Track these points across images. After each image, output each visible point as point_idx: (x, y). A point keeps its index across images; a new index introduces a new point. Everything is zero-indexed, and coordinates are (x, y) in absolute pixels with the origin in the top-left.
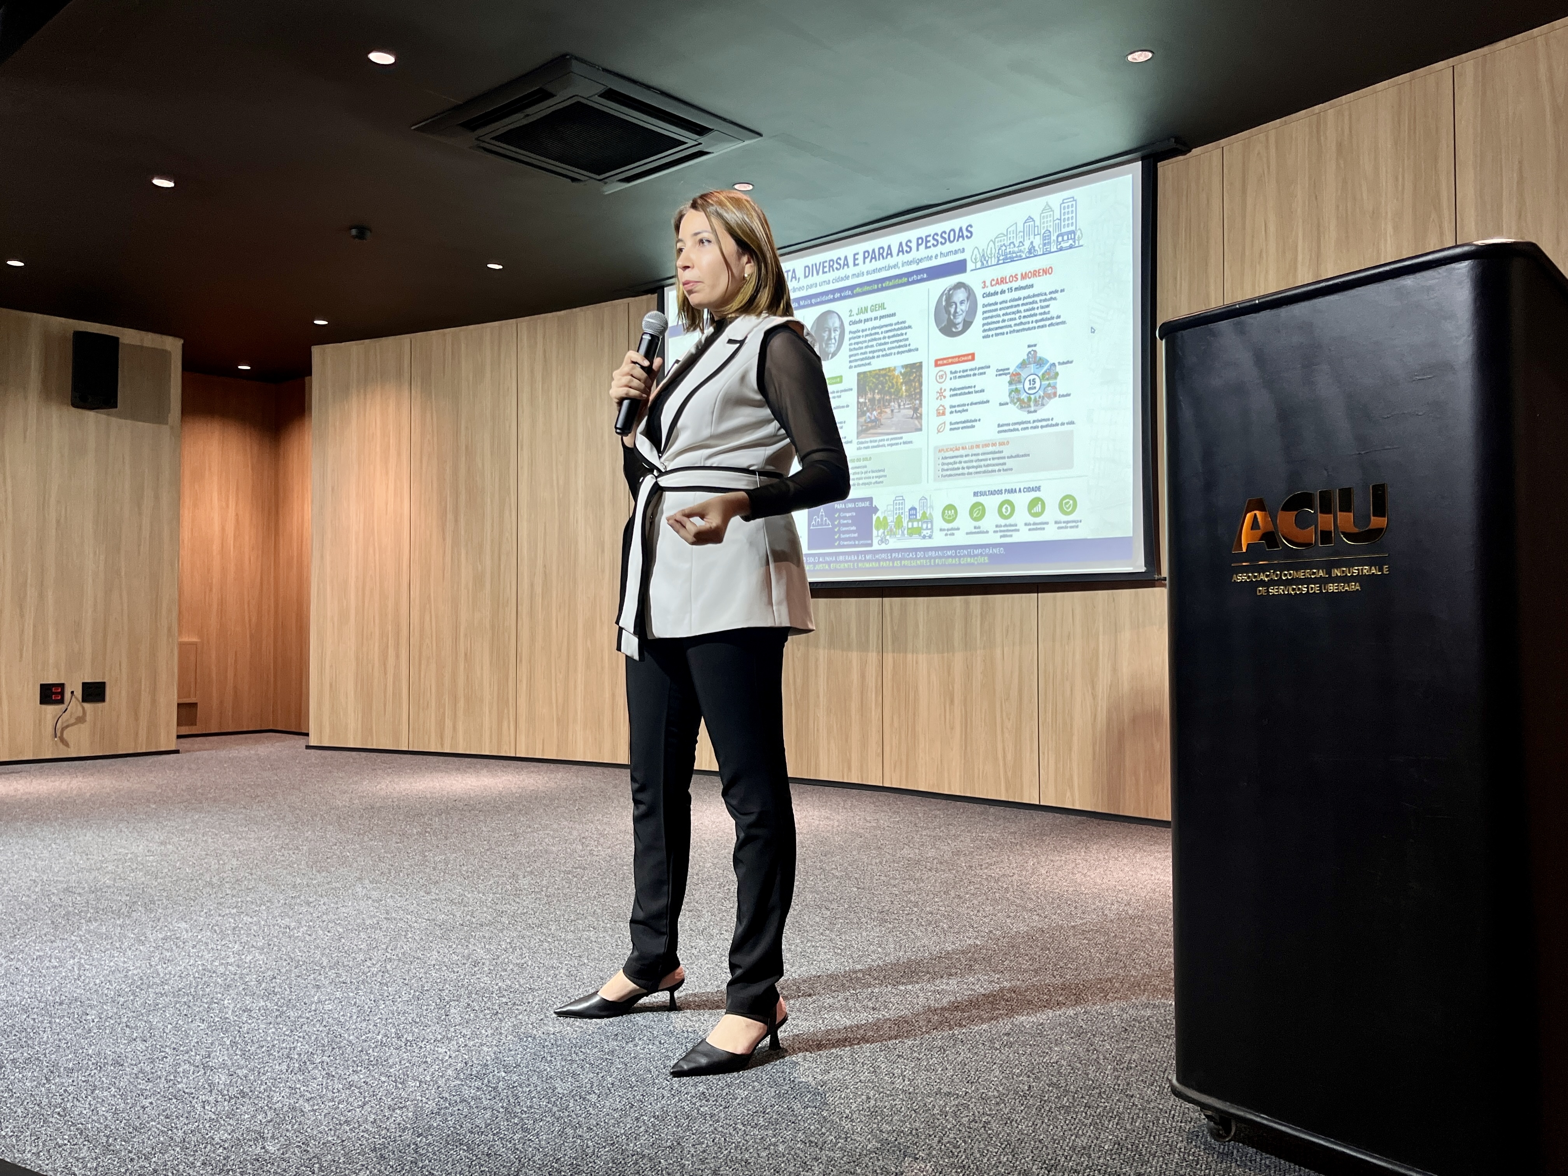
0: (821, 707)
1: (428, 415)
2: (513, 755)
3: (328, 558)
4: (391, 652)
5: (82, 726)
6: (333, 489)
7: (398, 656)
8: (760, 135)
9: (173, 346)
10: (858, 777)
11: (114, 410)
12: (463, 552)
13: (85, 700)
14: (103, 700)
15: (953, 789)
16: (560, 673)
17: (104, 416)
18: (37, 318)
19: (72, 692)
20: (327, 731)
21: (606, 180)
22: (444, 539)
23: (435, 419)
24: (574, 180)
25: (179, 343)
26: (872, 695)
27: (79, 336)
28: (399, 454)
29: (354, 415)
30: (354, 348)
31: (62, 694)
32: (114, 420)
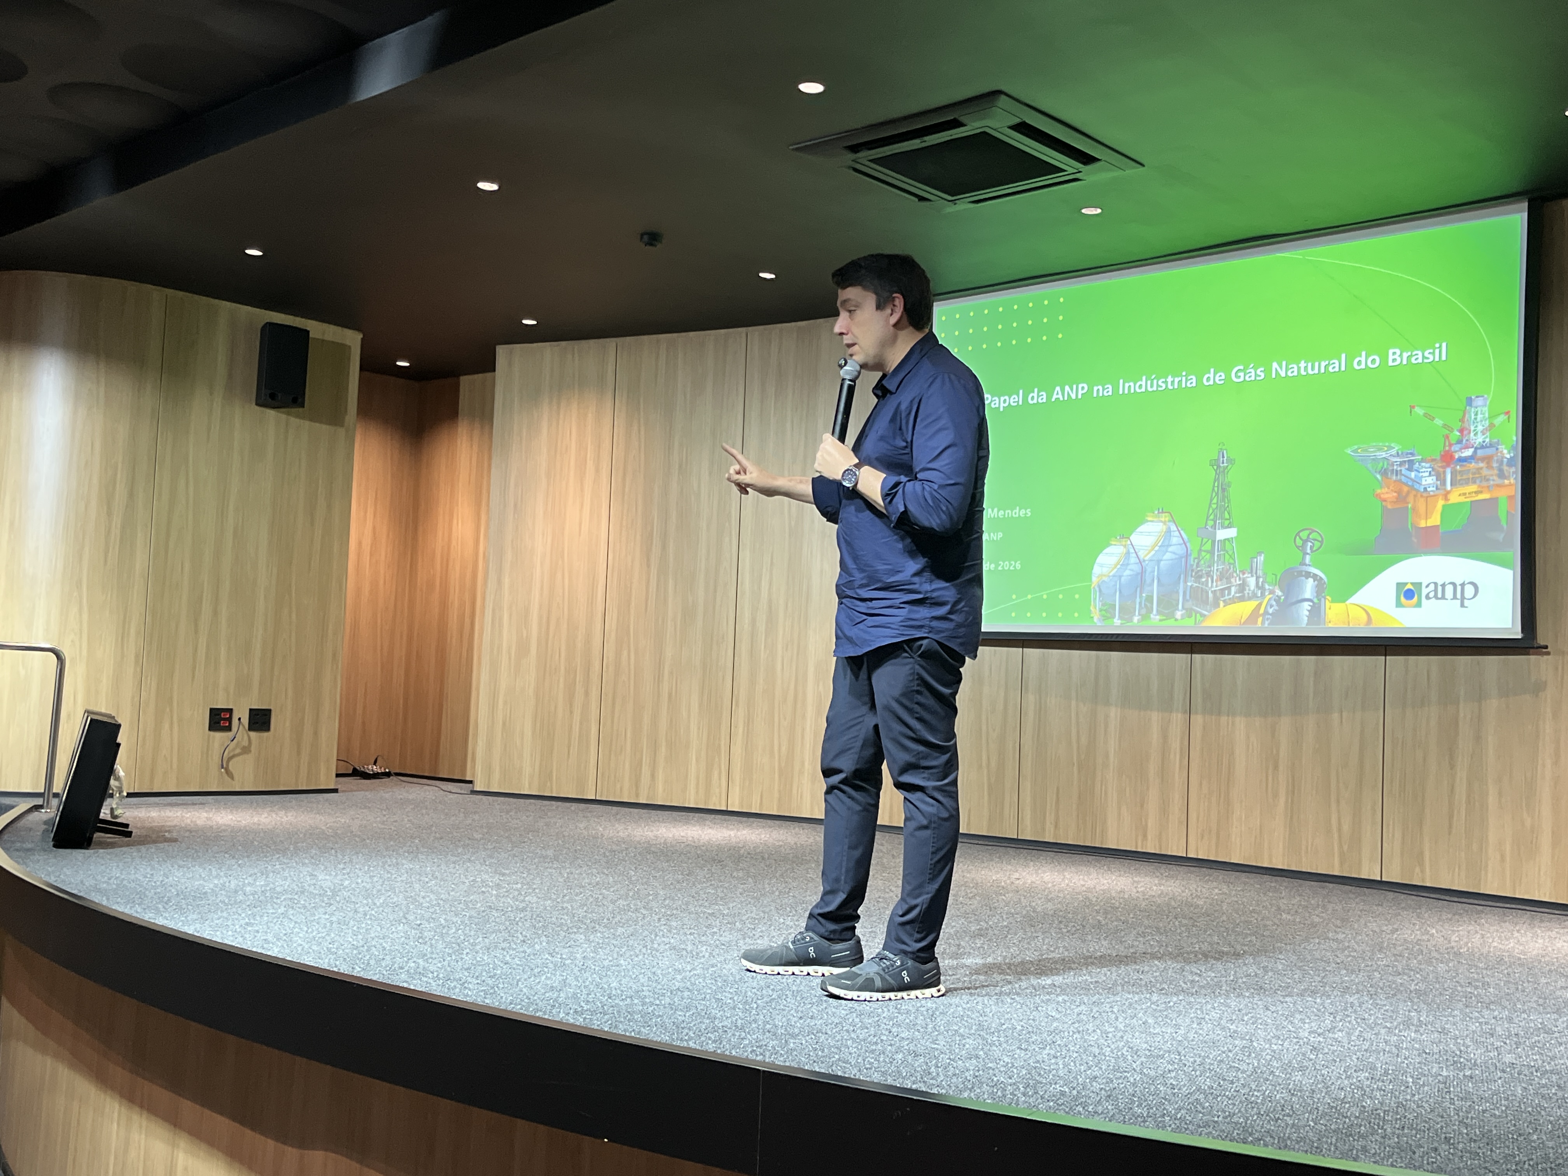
0: (1111, 768)
1: (635, 428)
2: (724, 808)
3: (506, 581)
4: (579, 687)
5: (245, 756)
6: (515, 505)
7: (587, 694)
8: (1142, 165)
9: (353, 339)
10: (1155, 847)
11: (301, 410)
12: (671, 582)
13: (250, 729)
14: (268, 729)
15: (1274, 861)
16: (785, 719)
17: (284, 416)
18: (226, 306)
19: (239, 719)
20: (496, 776)
21: (957, 202)
22: (649, 566)
23: (642, 433)
24: (922, 199)
25: (360, 336)
26: (1175, 758)
27: (270, 328)
28: (597, 470)
29: (545, 424)
30: (549, 351)
31: (230, 720)
32: (294, 421)
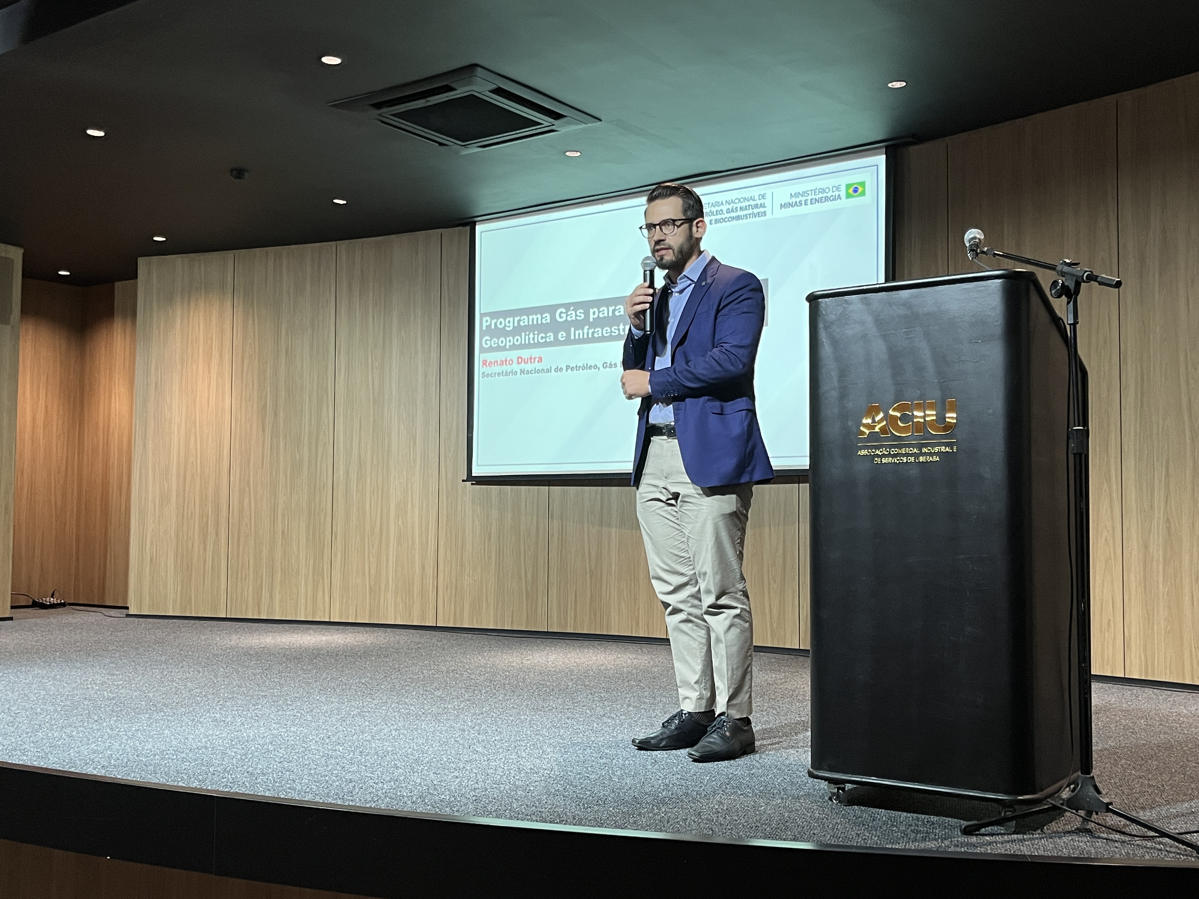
1: (250, 322)
2: (328, 620)
3: (150, 445)
4: (211, 529)
6: (156, 384)
7: (218, 533)
8: (600, 120)
9: (16, 254)
16: (373, 548)
21: (468, 146)
22: (264, 431)
24: (441, 144)
25: (21, 252)
28: (221, 356)
29: (178, 318)
30: (179, 262)
